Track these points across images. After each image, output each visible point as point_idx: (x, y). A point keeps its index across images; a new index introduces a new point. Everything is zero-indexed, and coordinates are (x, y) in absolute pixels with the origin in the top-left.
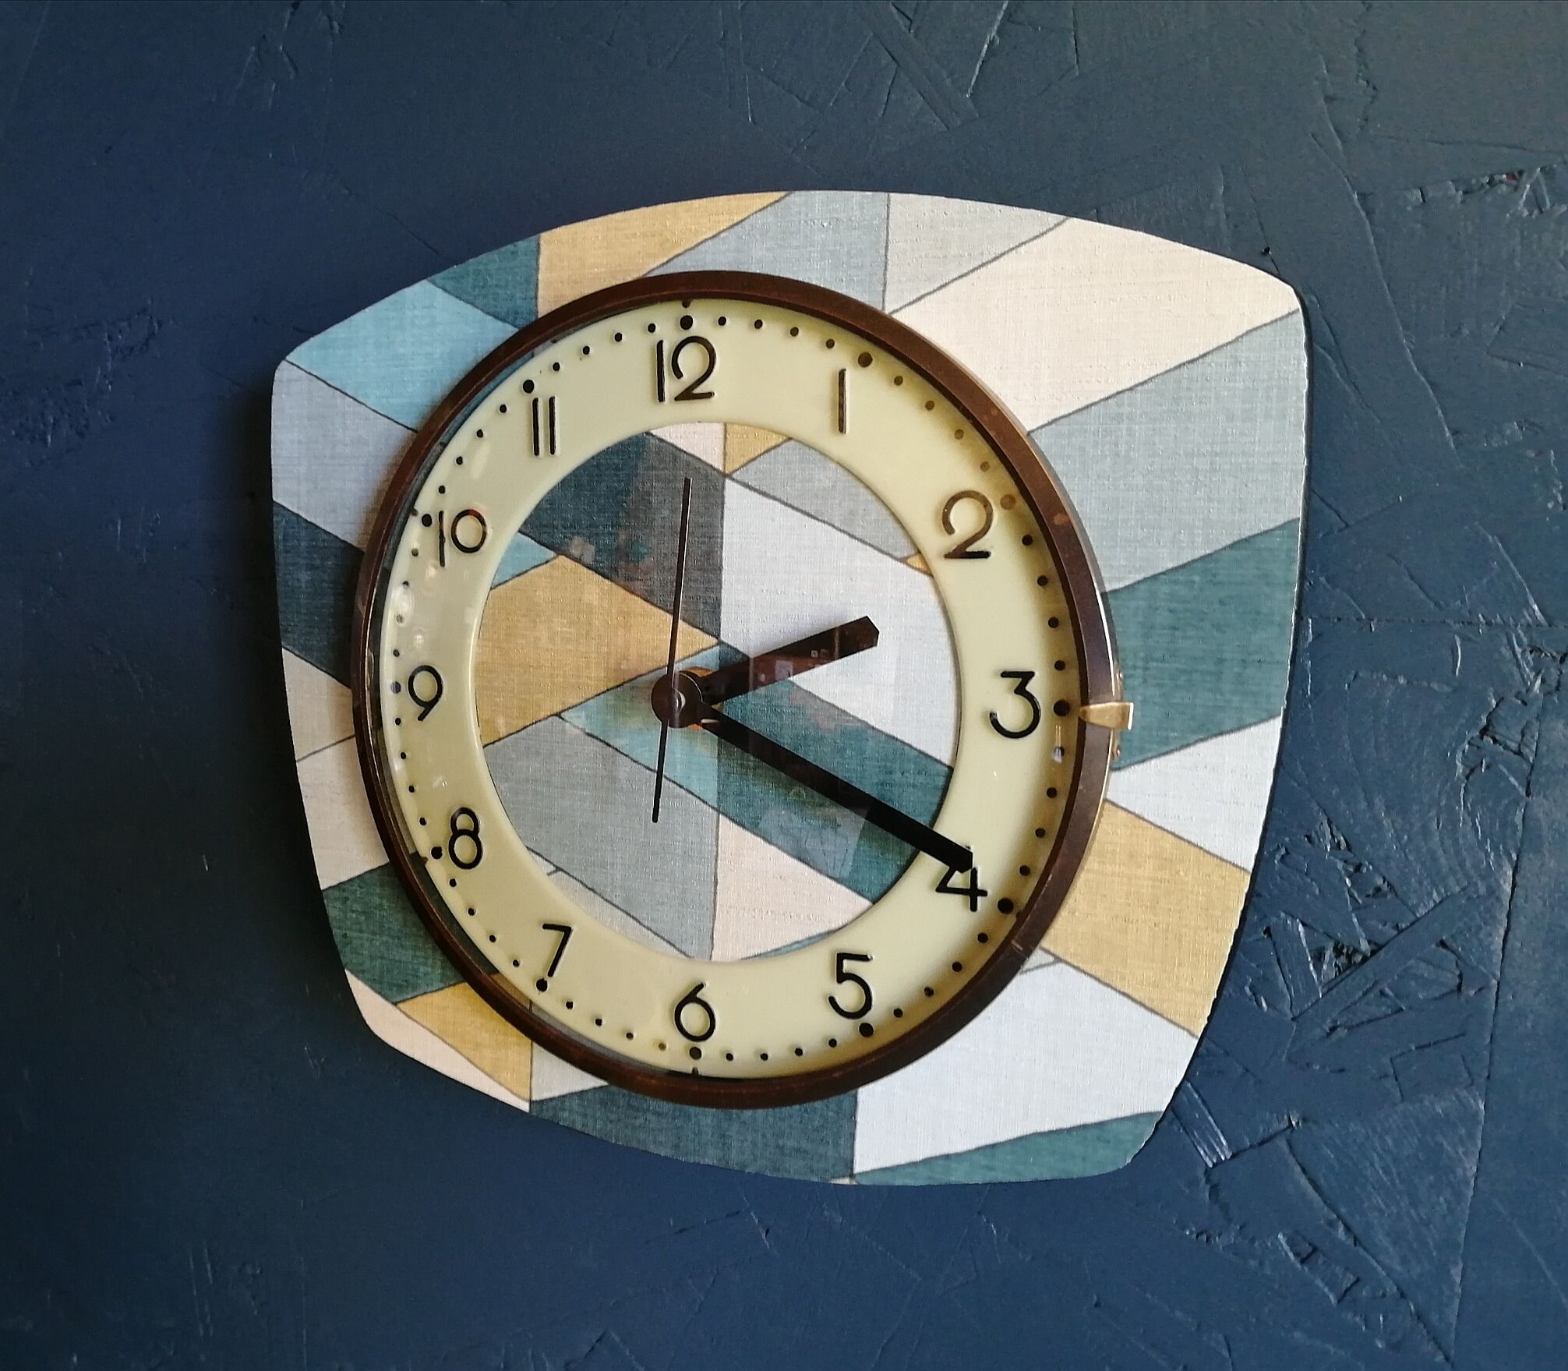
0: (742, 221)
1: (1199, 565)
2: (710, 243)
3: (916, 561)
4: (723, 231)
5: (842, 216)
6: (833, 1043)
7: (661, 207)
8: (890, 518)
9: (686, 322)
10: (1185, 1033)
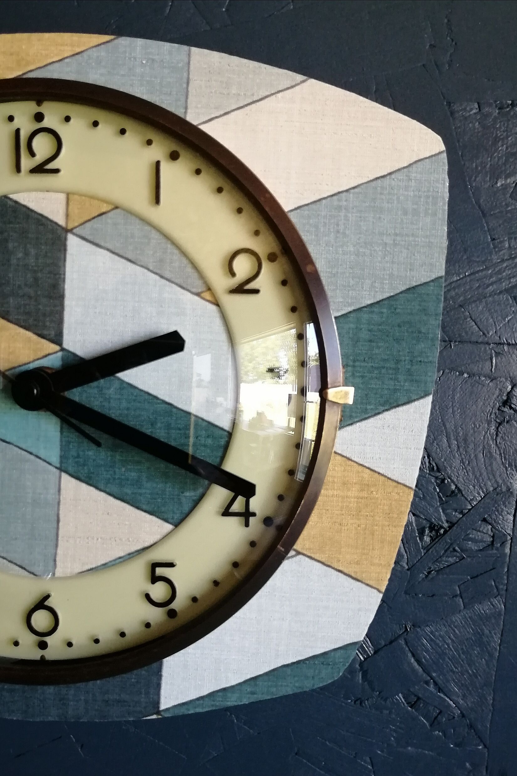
0: (82, 52)
1: (386, 302)
2: (57, 65)
3: (207, 295)
4: (67, 58)
5: (156, 57)
6: (148, 625)
7: (18, 36)
8: (190, 266)
9: (39, 117)
10: (375, 591)
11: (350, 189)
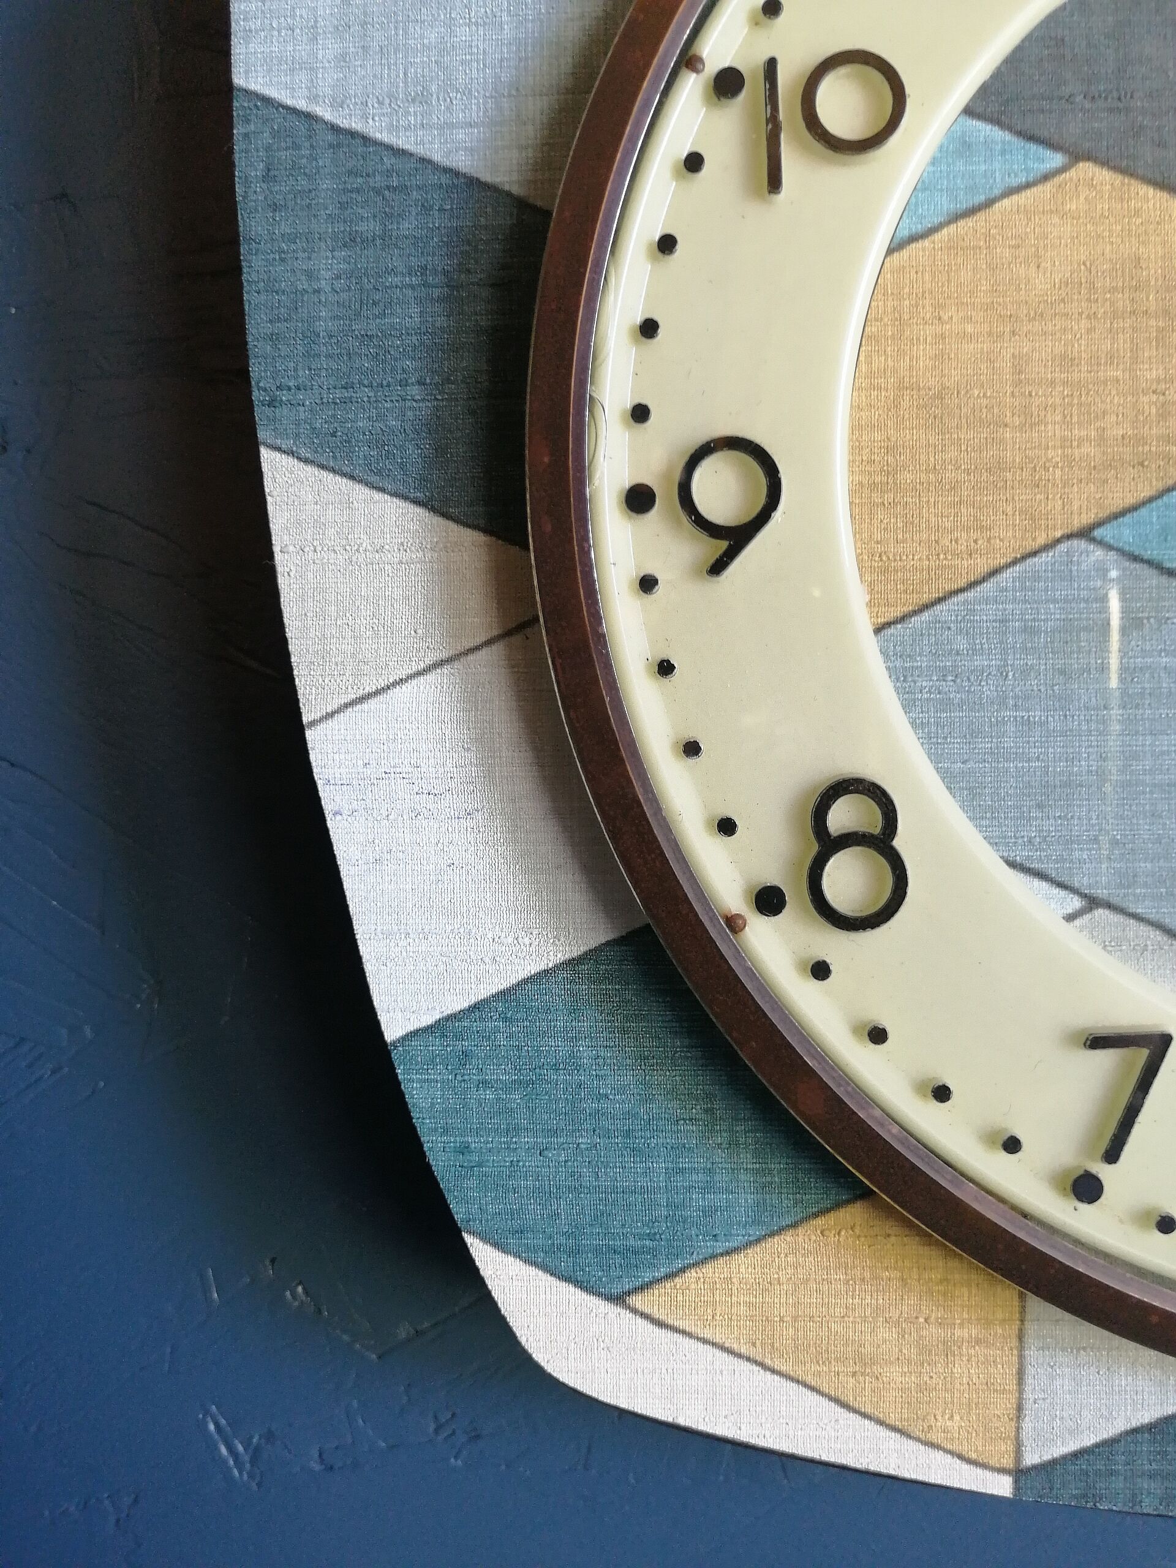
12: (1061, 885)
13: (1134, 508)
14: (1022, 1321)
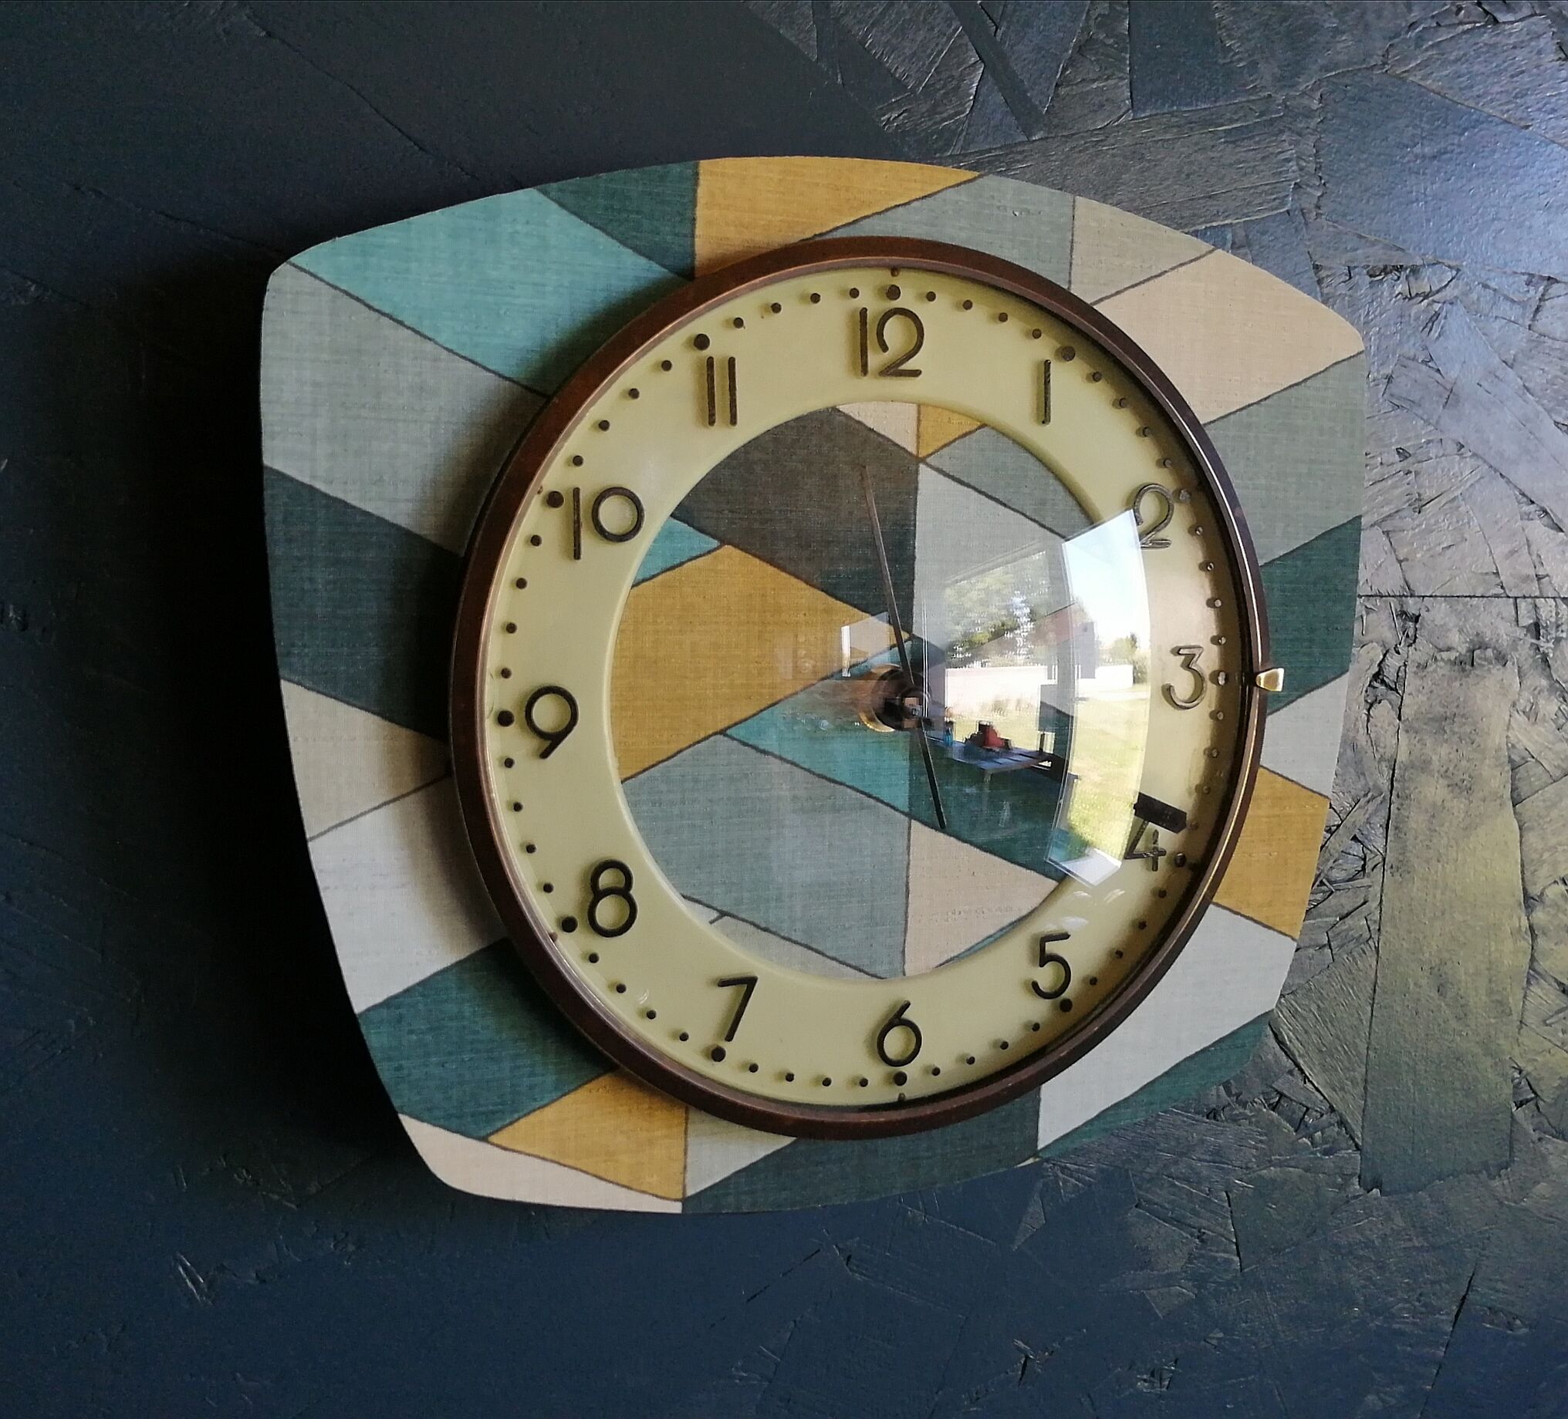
0: (936, 193)
2: (899, 211)
4: (917, 200)
5: (1031, 208)
6: (1036, 1027)
7: (847, 160)
9: (893, 293)
10: (1289, 939)
11: (1261, 400)
12: (708, 906)
13: (746, 720)
14: (687, 1124)
